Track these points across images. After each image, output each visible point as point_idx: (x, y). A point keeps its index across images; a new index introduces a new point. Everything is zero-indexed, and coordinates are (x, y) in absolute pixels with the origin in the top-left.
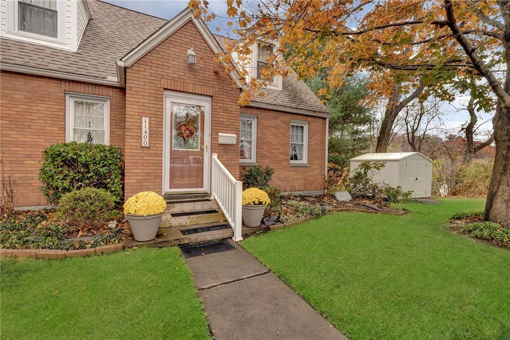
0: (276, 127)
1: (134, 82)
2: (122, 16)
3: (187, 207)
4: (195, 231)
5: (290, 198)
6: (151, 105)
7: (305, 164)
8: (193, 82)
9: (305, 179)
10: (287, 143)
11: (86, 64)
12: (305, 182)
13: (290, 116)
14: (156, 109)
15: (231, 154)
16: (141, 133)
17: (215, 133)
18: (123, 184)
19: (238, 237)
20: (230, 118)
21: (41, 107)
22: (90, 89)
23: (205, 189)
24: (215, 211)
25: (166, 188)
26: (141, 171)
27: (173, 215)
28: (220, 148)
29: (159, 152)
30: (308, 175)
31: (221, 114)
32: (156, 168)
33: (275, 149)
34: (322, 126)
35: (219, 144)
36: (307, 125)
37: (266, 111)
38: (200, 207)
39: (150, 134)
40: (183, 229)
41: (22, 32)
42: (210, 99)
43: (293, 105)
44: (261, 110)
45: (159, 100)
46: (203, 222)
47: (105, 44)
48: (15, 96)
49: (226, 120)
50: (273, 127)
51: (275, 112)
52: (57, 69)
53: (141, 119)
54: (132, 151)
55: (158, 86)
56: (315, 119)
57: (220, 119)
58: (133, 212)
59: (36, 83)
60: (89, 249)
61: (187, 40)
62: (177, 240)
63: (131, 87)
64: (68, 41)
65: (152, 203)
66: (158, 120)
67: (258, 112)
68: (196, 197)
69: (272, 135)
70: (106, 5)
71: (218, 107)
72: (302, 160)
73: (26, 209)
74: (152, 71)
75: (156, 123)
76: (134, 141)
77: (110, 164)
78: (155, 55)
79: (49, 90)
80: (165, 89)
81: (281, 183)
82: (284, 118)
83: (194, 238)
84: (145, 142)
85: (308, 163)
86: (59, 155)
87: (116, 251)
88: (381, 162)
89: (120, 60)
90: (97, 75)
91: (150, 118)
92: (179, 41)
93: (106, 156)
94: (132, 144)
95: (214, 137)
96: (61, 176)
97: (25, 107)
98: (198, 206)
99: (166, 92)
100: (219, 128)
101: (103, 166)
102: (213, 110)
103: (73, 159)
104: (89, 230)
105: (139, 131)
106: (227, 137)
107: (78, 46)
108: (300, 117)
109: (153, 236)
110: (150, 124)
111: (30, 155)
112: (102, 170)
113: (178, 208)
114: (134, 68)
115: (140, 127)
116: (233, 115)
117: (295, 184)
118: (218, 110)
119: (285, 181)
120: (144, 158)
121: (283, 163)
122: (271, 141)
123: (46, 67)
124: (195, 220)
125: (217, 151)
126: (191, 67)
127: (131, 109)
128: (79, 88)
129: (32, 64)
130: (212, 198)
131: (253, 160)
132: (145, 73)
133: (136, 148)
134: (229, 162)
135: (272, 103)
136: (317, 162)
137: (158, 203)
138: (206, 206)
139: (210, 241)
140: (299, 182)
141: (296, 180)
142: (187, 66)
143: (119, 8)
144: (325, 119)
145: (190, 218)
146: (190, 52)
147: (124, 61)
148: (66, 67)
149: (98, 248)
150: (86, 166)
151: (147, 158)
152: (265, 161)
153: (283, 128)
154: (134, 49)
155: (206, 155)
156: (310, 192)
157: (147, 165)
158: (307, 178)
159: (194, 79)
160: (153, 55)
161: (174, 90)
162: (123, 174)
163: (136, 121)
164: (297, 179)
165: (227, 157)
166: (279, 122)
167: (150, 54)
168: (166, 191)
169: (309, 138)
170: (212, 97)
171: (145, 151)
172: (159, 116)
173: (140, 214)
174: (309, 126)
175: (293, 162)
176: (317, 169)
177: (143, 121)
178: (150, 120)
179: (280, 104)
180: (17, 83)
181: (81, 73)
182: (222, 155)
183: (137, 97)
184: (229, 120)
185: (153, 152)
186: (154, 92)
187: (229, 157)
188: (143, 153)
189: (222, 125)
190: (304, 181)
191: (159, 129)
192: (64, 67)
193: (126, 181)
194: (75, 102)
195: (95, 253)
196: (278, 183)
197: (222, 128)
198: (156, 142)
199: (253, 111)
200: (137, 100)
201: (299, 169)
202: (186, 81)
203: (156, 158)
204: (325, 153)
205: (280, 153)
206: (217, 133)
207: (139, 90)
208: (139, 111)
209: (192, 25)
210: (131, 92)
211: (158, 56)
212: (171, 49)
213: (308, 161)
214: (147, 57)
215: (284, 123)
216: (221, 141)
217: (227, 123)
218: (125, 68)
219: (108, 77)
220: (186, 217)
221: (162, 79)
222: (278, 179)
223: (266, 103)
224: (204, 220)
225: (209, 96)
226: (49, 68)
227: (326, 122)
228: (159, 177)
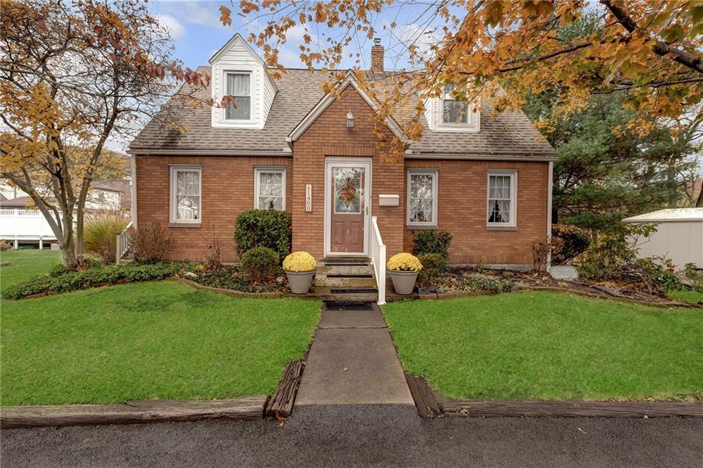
0: (466, 180)
1: (300, 153)
2: (304, 80)
3: (344, 270)
4: (344, 291)
5: (477, 271)
6: (314, 173)
7: (513, 227)
8: (352, 145)
9: (511, 248)
10: (483, 200)
11: (269, 139)
12: (512, 252)
13: (487, 164)
14: (318, 176)
15: (394, 217)
16: (305, 199)
17: (376, 195)
18: (291, 246)
19: (382, 301)
20: (392, 177)
21: (238, 181)
22: (271, 162)
23: (365, 254)
24: (370, 276)
25: (328, 251)
26: (305, 234)
27: (328, 276)
28: (382, 211)
29: (321, 216)
30: (517, 242)
31: (381, 174)
32: (317, 231)
33: (463, 209)
34: (542, 174)
35: (380, 207)
36: (516, 174)
37: (450, 162)
38: (356, 271)
39: (313, 199)
40: (334, 289)
41: (228, 120)
42: (371, 159)
43: (490, 150)
44: (443, 162)
45: (321, 167)
46: (355, 285)
47: (286, 115)
48: (222, 174)
49: (388, 180)
50: (461, 181)
51: (463, 162)
52: (248, 148)
53: (305, 187)
54: (298, 216)
55: (319, 154)
56: (529, 165)
57: (381, 180)
58: (288, 268)
59: (235, 162)
60: (257, 293)
61: (346, 104)
62: (324, 296)
63: (297, 159)
64: (257, 121)
65: (302, 261)
66: (320, 186)
67: (440, 164)
68: (356, 261)
69: (459, 191)
70: (292, 71)
71: (379, 167)
72: (508, 222)
73: (228, 264)
74: (314, 141)
75: (318, 189)
76: (300, 207)
77: (280, 228)
78: (318, 125)
79: (243, 166)
80: (326, 156)
81: (474, 251)
82: (476, 168)
83: (339, 297)
84: (309, 207)
85: (517, 226)
86: (245, 221)
87: (275, 297)
88: (650, 224)
89: (288, 136)
90: (276, 148)
91: (312, 184)
92: (339, 107)
93: (277, 221)
94: (299, 210)
95: (375, 199)
96: (245, 238)
97: (228, 182)
98: (355, 270)
99: (327, 159)
100: (380, 189)
101: (274, 230)
102: (375, 171)
103: (254, 224)
104: (262, 281)
105: (303, 197)
106: (389, 199)
107: (264, 123)
108: (505, 165)
109: (306, 291)
110: (313, 190)
111: (231, 221)
112: (273, 233)
113: (334, 270)
114: (300, 141)
115: (304, 194)
116: (396, 174)
117: (495, 254)
118: (379, 171)
119: (479, 249)
120: (308, 222)
121: (476, 226)
122: (457, 199)
123: (241, 148)
124: (347, 282)
125: (378, 213)
126: (350, 131)
127: (297, 178)
128: (263, 162)
129: (233, 147)
130: (371, 263)
131: (434, 223)
132: (308, 144)
133: (300, 213)
134: (391, 226)
135: (459, 151)
136: (531, 225)
137: (307, 261)
138: (363, 270)
139: (354, 302)
140: (500, 252)
141: (497, 249)
142: (347, 129)
143: (302, 71)
144: (547, 163)
145: (342, 280)
146: (350, 116)
147: (291, 137)
148: (255, 145)
149: (263, 293)
150: (262, 229)
151: (311, 222)
152: (449, 224)
153: (475, 181)
154: (297, 126)
155: (366, 218)
156: (521, 266)
157: (310, 228)
158: (516, 247)
159: (354, 142)
160: (315, 125)
161: (334, 156)
162: (290, 237)
163: (301, 188)
164: (497, 247)
165: (389, 220)
166: (469, 174)
167: (313, 125)
168: (328, 253)
169: (518, 192)
170: (372, 157)
171: (308, 216)
172: (321, 182)
173: (293, 269)
174: (518, 175)
175: (494, 224)
176: (533, 235)
177: (307, 188)
178: (313, 187)
179: (470, 151)
180: (223, 164)
181: (265, 148)
182: (384, 218)
183: (302, 166)
184: (391, 180)
185: (315, 216)
186: (316, 160)
187: (392, 220)
188: (307, 217)
189: (384, 186)
190: (511, 250)
191: (321, 195)
192: (253, 145)
193: (293, 243)
194: (261, 174)
195: (261, 296)
196: (470, 252)
197: (383, 189)
198: (318, 207)
199: (432, 164)
200: (301, 169)
201: (501, 234)
202: (346, 145)
203: (318, 222)
204: (547, 211)
205: (472, 214)
206: (378, 194)
207: (303, 160)
208: (304, 179)
209: (352, 88)
210: (297, 163)
211: (320, 125)
212: (331, 116)
213: (517, 223)
214: (310, 128)
215: (477, 174)
216: (381, 203)
217: (389, 183)
218: (293, 142)
219: (284, 149)
220: (339, 279)
221: (323, 147)
222: (468, 247)
223: (450, 153)
224: (356, 284)
225: (370, 156)
226: (243, 148)
227: (548, 167)
228: (321, 240)
